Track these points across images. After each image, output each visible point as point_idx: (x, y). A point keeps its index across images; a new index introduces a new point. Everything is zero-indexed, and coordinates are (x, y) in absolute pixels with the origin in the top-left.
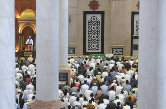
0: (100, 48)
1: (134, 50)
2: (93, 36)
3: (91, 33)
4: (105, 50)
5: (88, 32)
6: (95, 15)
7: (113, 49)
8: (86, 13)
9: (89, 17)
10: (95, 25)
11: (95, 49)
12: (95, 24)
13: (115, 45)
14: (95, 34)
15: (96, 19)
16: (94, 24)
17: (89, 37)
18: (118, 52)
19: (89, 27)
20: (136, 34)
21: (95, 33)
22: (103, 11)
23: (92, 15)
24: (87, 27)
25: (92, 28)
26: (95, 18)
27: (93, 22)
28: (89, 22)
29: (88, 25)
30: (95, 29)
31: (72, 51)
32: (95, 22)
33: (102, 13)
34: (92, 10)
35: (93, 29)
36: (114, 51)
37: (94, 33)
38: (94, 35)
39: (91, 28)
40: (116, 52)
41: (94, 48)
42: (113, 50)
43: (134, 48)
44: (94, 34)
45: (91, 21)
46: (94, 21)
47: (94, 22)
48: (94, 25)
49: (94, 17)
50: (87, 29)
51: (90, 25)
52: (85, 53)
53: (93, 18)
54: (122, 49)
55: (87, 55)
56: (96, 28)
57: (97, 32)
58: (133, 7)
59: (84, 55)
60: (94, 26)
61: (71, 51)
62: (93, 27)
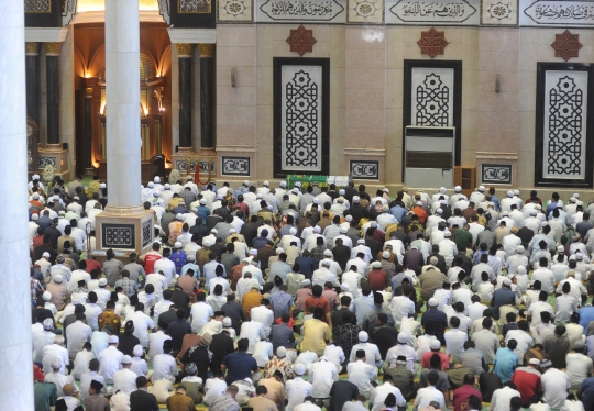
0: (319, 158)
1: (409, 166)
2: (299, 126)
3: (294, 116)
4: (333, 165)
5: (287, 113)
6: (306, 69)
7: (352, 162)
8: (279, 63)
9: (288, 73)
10: (305, 95)
11: (305, 162)
12: (306, 92)
13: (359, 151)
14: (305, 120)
15: (306, 80)
16: (302, 92)
17: (289, 129)
18: (367, 171)
19: (289, 100)
20: (417, 123)
21: (305, 117)
22: (327, 56)
23: (298, 68)
24: (284, 100)
25: (297, 104)
26: (305, 77)
27: (298, 88)
28: (290, 87)
29: (287, 95)
30: (305, 108)
31: (242, 166)
32: (305, 88)
33: (324, 63)
34: (296, 55)
35: (299, 107)
36: (356, 169)
37: (302, 117)
38: (302, 124)
39: (293, 104)
40: (360, 170)
41: (302, 158)
42: (354, 165)
43: (408, 160)
44: (302, 120)
45: (293, 83)
46: (302, 84)
47: (302, 88)
48: (302, 96)
49: (302, 75)
50: (284, 108)
51: (292, 95)
52: (278, 173)
53: (299, 76)
54: (377, 162)
55: (284, 177)
56: (306, 104)
57: (312, 114)
58: (408, 46)
59: (275, 176)
60: (302, 100)
61: (239, 167)
62: (299, 101)
